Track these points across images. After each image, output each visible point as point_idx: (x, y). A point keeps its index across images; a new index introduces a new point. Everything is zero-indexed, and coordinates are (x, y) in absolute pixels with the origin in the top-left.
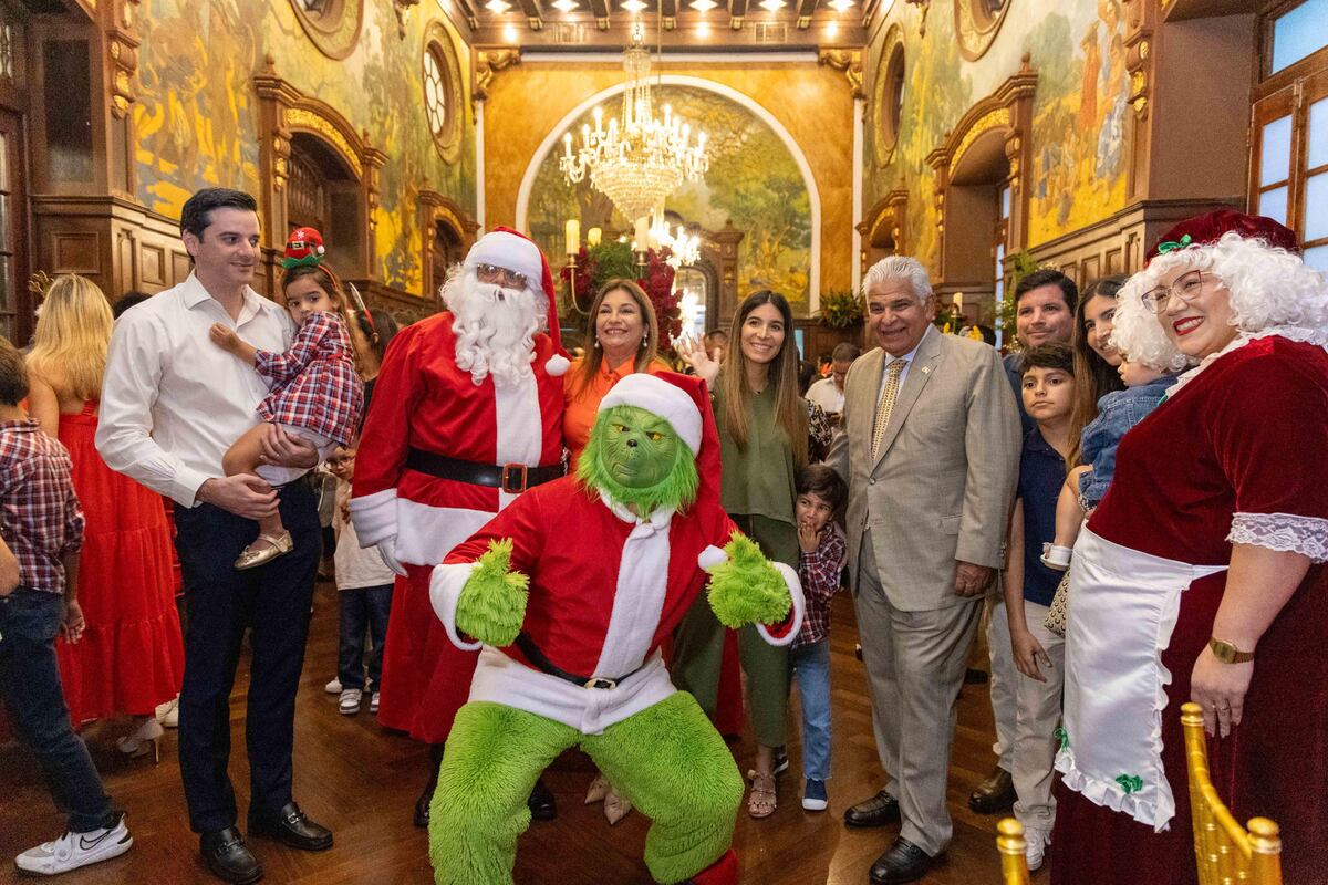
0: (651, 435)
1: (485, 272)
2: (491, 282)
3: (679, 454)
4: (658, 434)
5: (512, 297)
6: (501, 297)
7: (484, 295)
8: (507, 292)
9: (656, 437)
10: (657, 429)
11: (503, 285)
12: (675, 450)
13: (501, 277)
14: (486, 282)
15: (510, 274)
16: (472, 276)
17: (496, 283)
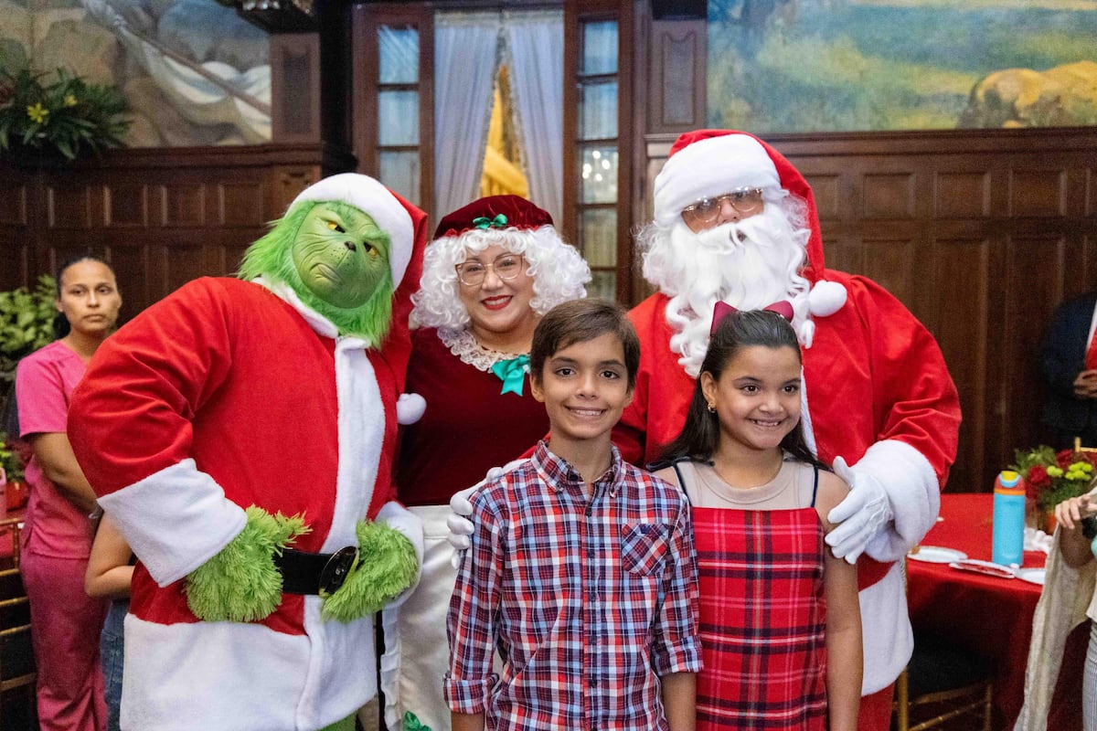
0: (368, 247)
1: (699, 214)
2: (717, 223)
3: (382, 283)
4: (375, 249)
5: (757, 229)
6: (742, 236)
7: (715, 247)
8: (745, 225)
9: (372, 251)
10: (379, 246)
11: (736, 219)
12: (382, 275)
13: (728, 209)
14: (708, 227)
15: (737, 197)
16: (681, 232)
17: (725, 221)
